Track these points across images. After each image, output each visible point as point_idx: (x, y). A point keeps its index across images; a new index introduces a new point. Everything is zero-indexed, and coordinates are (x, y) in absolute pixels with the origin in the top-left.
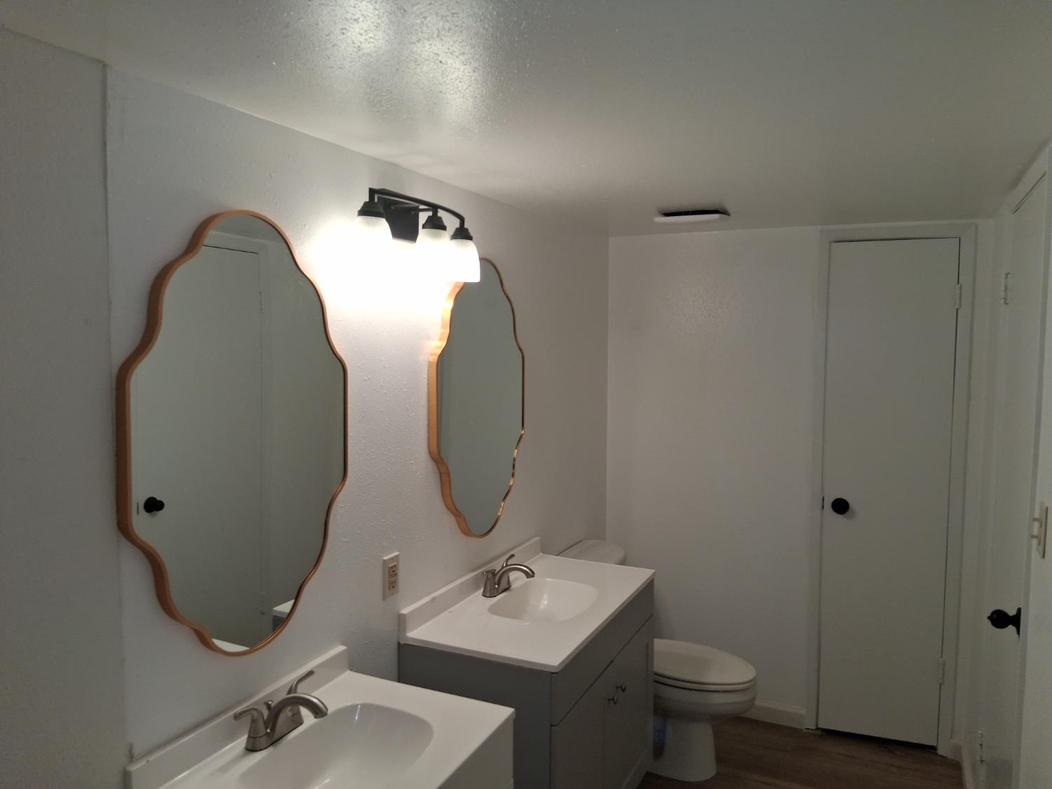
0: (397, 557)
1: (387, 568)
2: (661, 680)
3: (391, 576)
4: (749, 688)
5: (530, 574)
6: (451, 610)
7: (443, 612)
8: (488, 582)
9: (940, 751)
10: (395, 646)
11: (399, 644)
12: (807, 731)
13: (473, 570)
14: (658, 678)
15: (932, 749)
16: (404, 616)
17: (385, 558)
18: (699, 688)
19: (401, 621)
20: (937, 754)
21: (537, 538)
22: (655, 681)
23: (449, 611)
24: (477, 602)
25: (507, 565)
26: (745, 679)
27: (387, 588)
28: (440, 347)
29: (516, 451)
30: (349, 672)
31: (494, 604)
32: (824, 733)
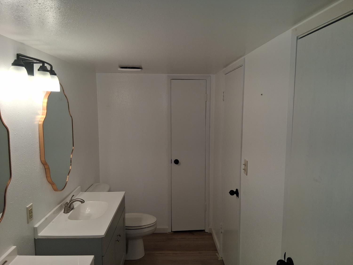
0: (32, 205)
1: (28, 211)
2: (128, 228)
3: (30, 214)
4: (155, 224)
5: (83, 202)
6: (53, 221)
7: (50, 222)
8: (66, 207)
9: (206, 231)
10: (33, 240)
11: (35, 239)
12: (169, 233)
13: (59, 204)
14: (127, 228)
15: (203, 231)
16: (36, 228)
17: (27, 207)
18: (140, 228)
19: (35, 230)
20: (205, 232)
21: (79, 187)
22: (126, 229)
23: (52, 222)
24: (62, 216)
25: (72, 200)
26: (154, 222)
27: (29, 218)
28: (43, 118)
29: (71, 155)
30: (18, 256)
31: (69, 216)
32: (174, 233)
